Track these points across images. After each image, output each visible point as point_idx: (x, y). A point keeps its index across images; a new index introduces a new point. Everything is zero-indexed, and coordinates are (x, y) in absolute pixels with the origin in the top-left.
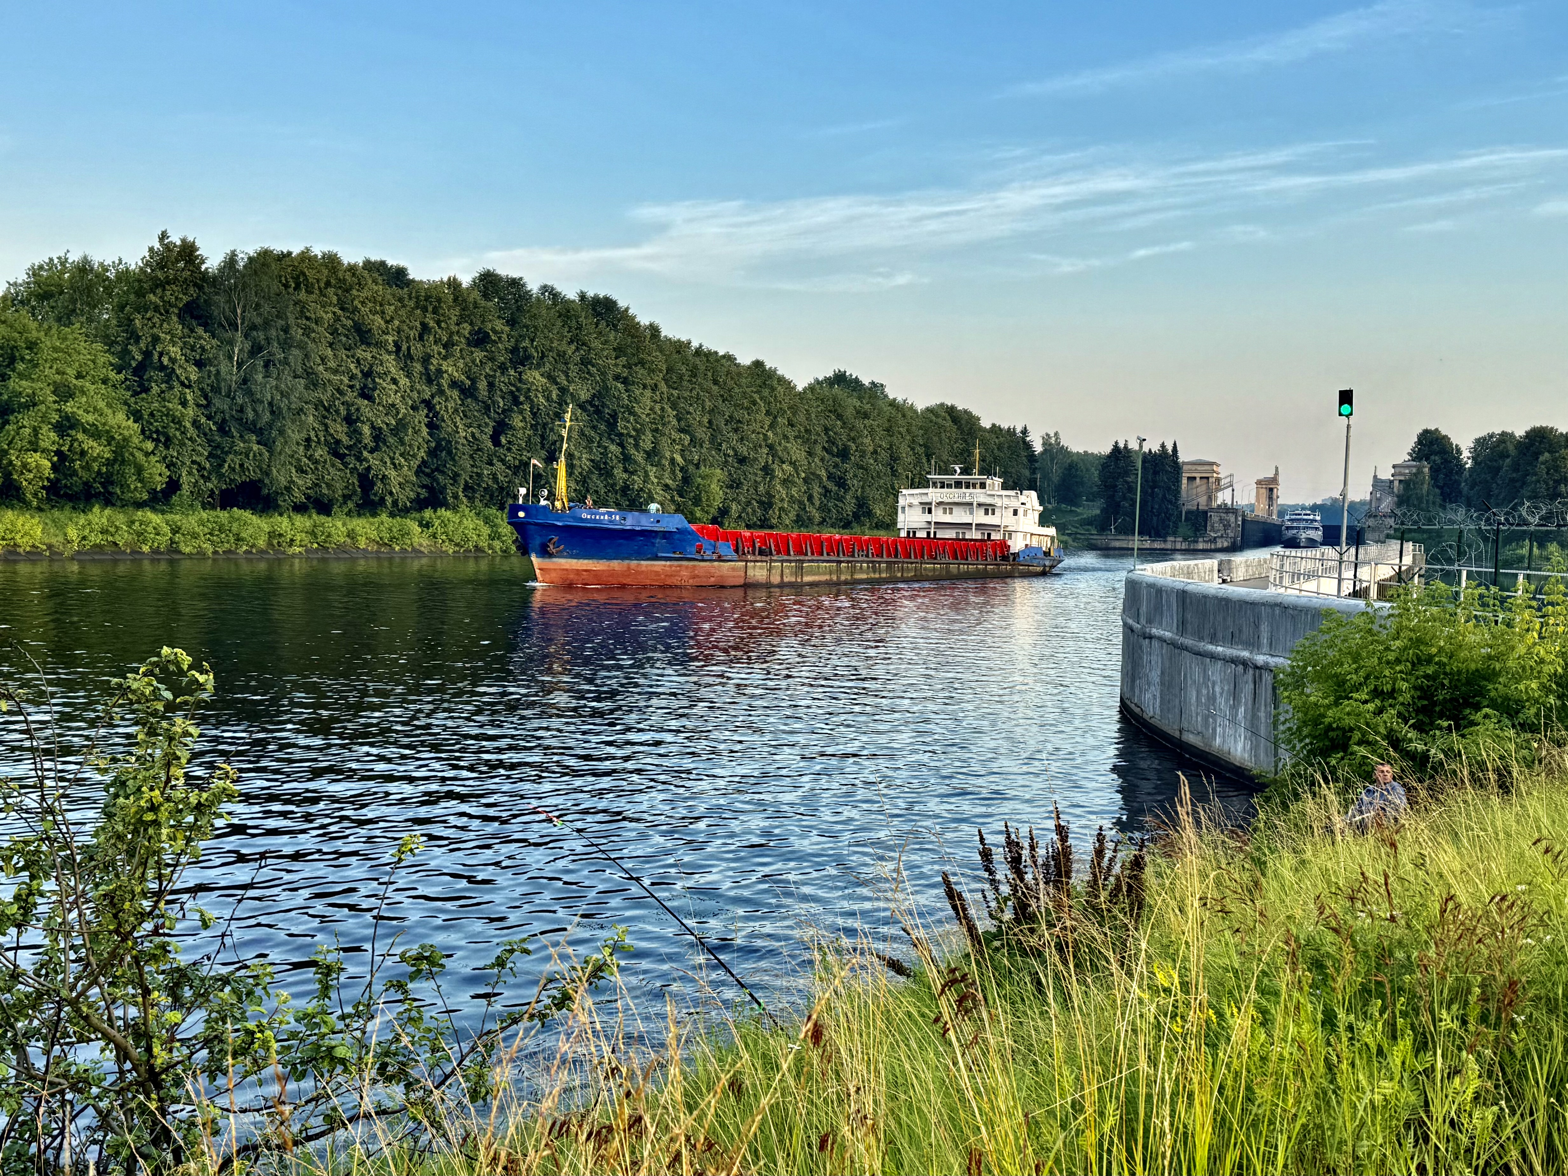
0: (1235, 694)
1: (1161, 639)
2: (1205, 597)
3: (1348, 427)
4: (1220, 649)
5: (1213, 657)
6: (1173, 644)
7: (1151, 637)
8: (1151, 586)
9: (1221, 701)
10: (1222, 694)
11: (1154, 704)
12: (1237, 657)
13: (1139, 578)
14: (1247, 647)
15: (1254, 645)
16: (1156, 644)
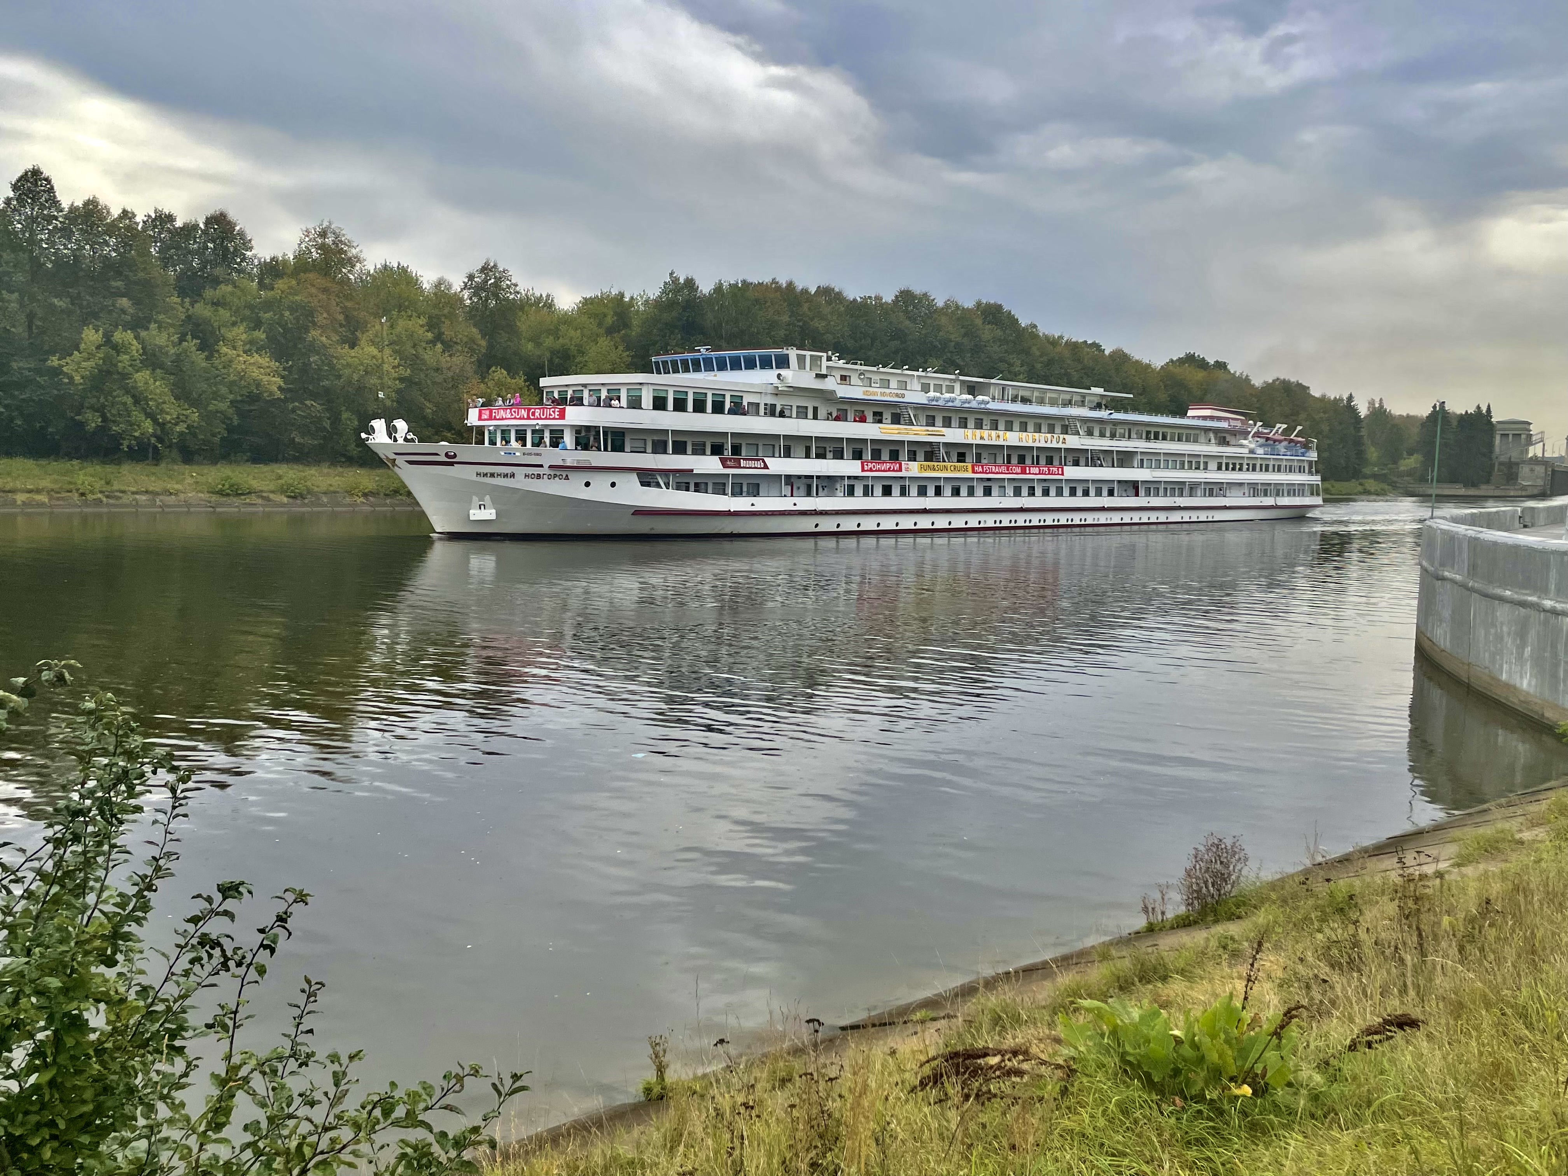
0: (1522, 635)
1: (1452, 581)
2: (1495, 543)
4: (1508, 593)
5: (1502, 599)
6: (1463, 586)
7: (1444, 579)
8: (1443, 532)
9: (1509, 641)
10: (1509, 634)
11: (1445, 639)
12: (1526, 601)
13: (1435, 526)
14: (1534, 592)
15: (1542, 591)
16: (1447, 585)
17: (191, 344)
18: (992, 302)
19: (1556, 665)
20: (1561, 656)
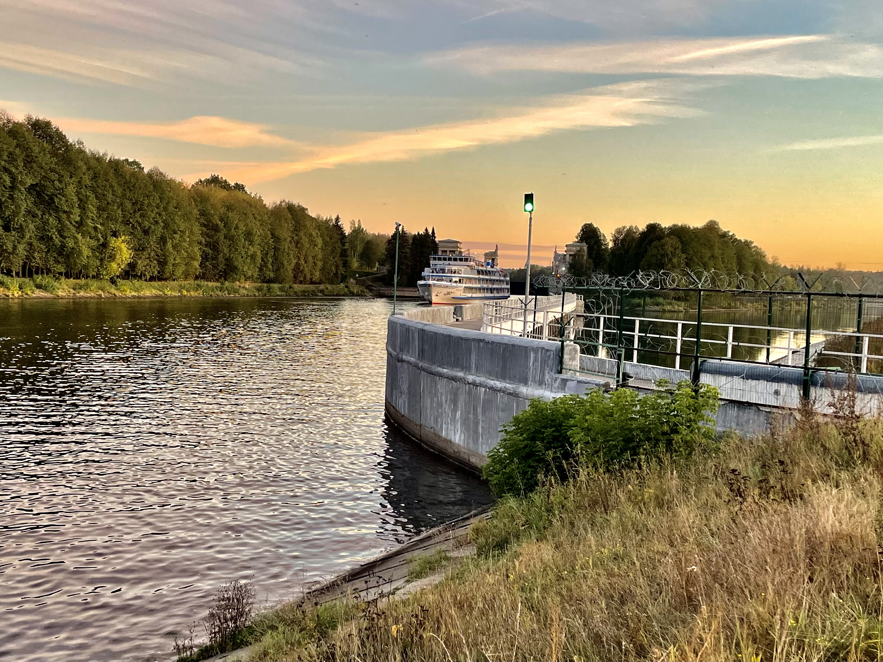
0: (455, 402)
1: (408, 362)
2: (436, 334)
3: (531, 219)
4: (445, 370)
5: (441, 375)
6: (416, 366)
7: (402, 361)
8: (402, 325)
9: (446, 406)
10: (446, 401)
11: (404, 407)
12: (456, 376)
13: (396, 320)
14: (462, 370)
15: (467, 368)
16: (405, 366)
18: (41, 118)
19: (476, 424)
20: (480, 417)
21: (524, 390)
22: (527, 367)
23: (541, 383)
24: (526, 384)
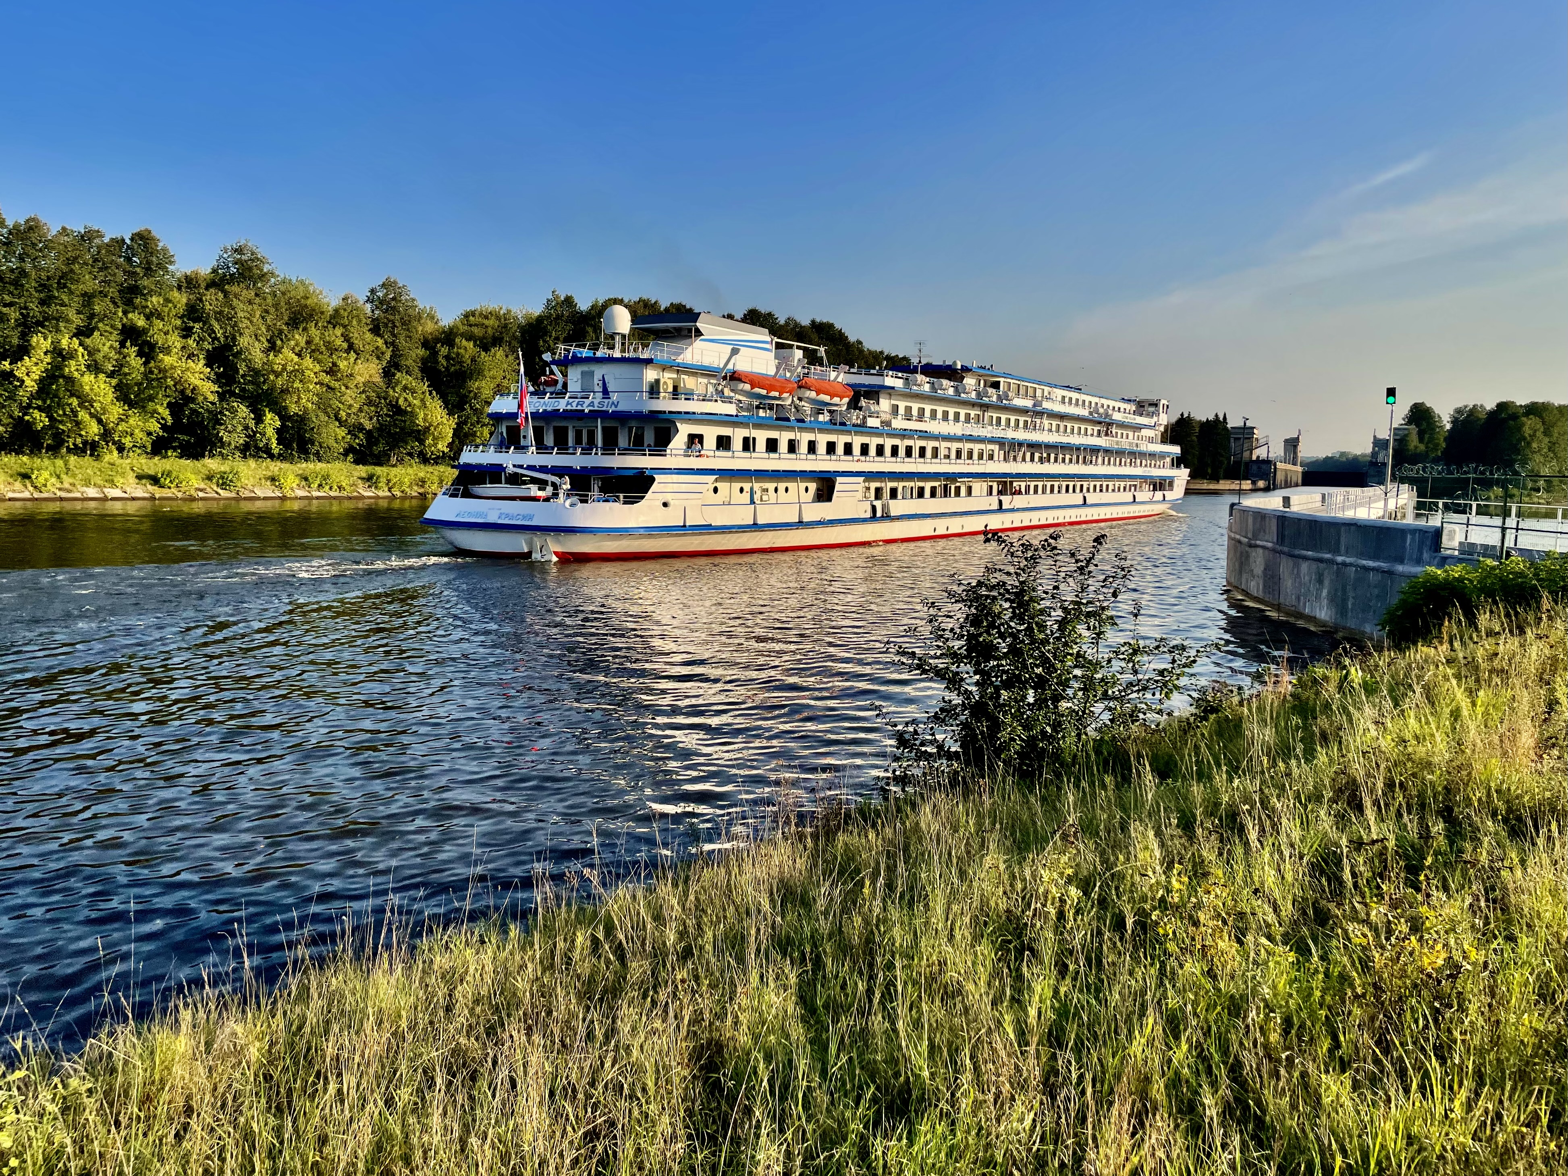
0: (1320, 580)
2: (1300, 520)
3: (1392, 411)
4: (1310, 553)
5: (1306, 558)
6: (1274, 550)
7: (1257, 546)
9: (1310, 586)
10: (1310, 581)
11: (1257, 589)
12: (1323, 558)
14: (1329, 552)
15: (1337, 551)
16: (1260, 551)
17: (132, 351)
19: (1345, 600)
20: (1351, 594)
21: (1400, 568)
22: (1404, 547)
23: (1419, 561)
24: (1402, 562)
